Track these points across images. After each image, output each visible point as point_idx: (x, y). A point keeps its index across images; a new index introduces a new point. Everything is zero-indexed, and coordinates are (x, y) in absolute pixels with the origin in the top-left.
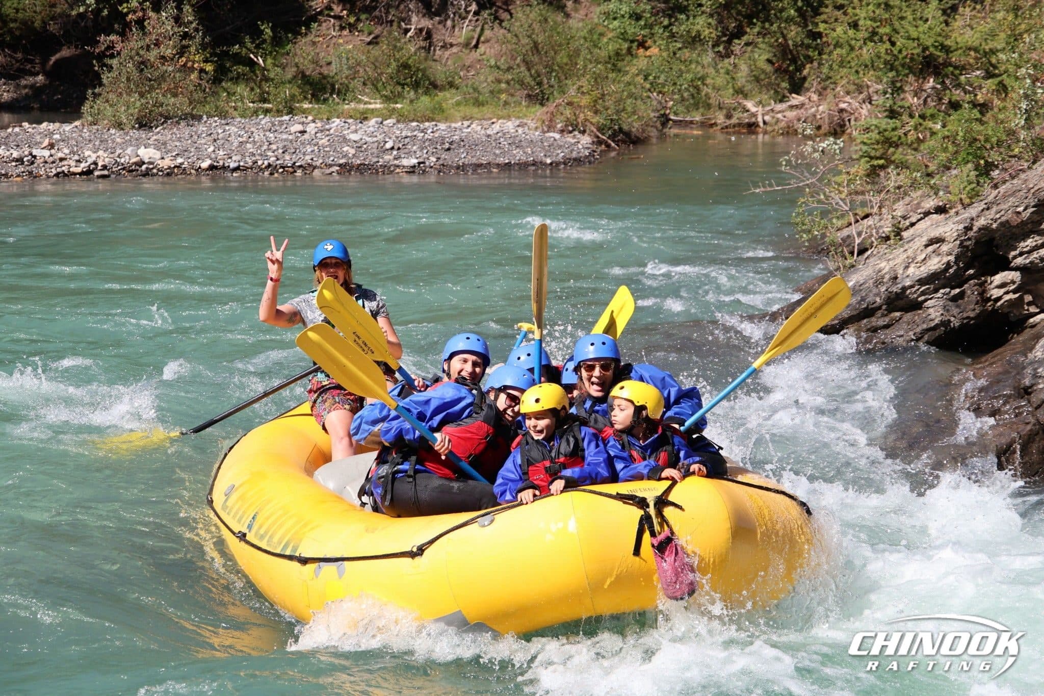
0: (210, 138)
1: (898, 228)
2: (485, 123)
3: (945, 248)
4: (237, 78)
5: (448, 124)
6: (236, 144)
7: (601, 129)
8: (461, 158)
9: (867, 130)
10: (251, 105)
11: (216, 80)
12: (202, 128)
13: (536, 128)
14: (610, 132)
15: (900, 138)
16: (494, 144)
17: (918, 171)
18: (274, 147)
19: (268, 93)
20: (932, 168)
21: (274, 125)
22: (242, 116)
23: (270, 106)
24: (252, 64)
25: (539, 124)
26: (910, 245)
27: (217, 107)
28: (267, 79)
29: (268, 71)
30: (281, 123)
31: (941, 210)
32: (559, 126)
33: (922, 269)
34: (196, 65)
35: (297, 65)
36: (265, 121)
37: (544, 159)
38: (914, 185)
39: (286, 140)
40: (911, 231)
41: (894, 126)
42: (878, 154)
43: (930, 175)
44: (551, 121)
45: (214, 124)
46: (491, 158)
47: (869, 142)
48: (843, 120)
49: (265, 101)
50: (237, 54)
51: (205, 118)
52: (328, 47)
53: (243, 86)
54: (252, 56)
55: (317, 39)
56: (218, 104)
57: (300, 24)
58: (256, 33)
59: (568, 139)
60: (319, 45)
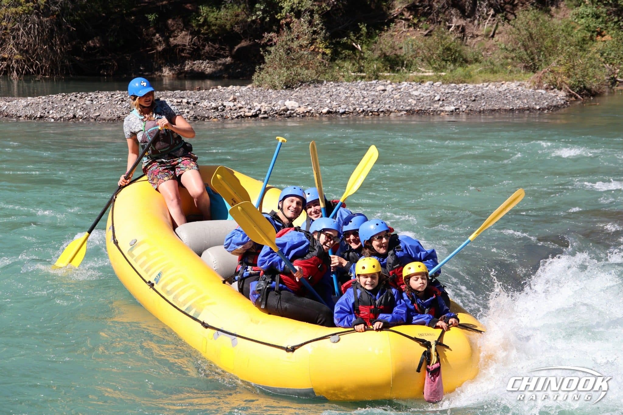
0: (327, 94)
2: (497, 84)
4: (345, 58)
5: (474, 85)
6: (343, 98)
7: (572, 87)
8: (482, 106)
10: (353, 74)
11: (333, 60)
12: (323, 88)
13: (530, 87)
14: (578, 89)
16: (503, 97)
18: (366, 100)
19: (363, 66)
21: (366, 86)
22: (348, 81)
23: (364, 74)
24: (354, 49)
25: (532, 84)
27: (332, 76)
28: (363, 58)
29: (364, 53)
30: (371, 85)
32: (545, 85)
34: (320, 50)
35: (381, 49)
36: (361, 83)
37: (535, 106)
39: (374, 95)
44: (540, 82)
45: (331, 86)
46: (501, 106)
49: (361, 71)
50: (345, 43)
51: (325, 82)
52: (400, 38)
53: (348, 63)
54: (354, 44)
55: (394, 33)
56: (334, 73)
57: (384, 24)
58: (357, 30)
59: (551, 94)
60: (395, 37)
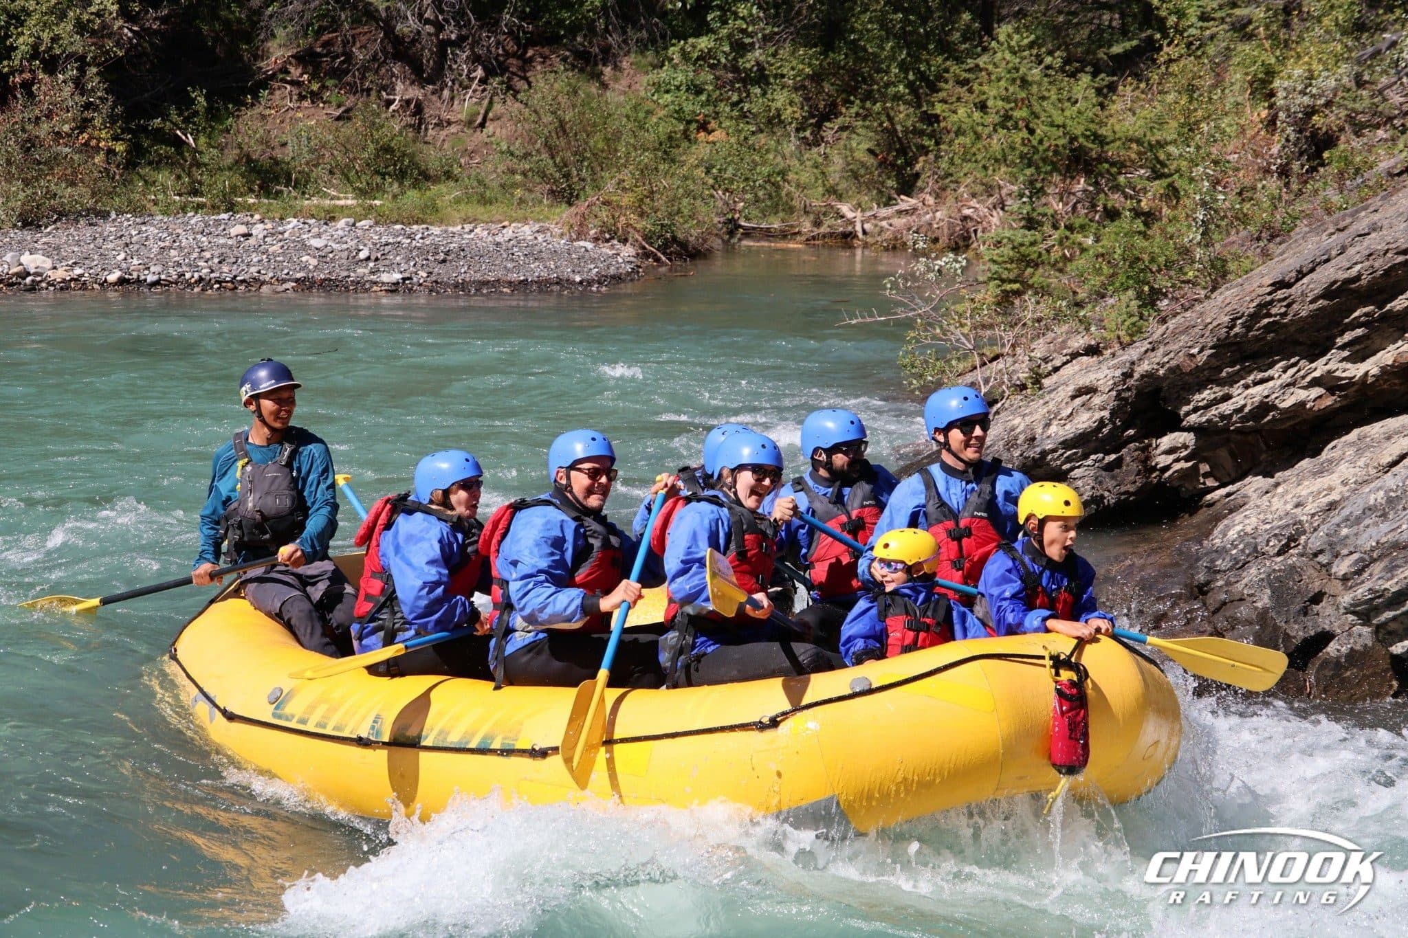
0: (118, 242)
1: (1037, 374)
2: (493, 226)
3: (1097, 400)
4: (159, 162)
5: (444, 228)
6: (155, 250)
7: (647, 238)
8: (460, 274)
9: (998, 244)
10: (177, 198)
11: (130, 164)
12: (109, 228)
13: (562, 235)
14: (660, 242)
15: (1040, 255)
16: (505, 255)
17: (1064, 299)
18: (207, 255)
19: (200, 183)
20: (1082, 295)
21: (208, 225)
22: (164, 213)
23: (204, 200)
24: (179, 144)
25: (565, 230)
26: (1052, 395)
27: (130, 202)
28: (198, 165)
29: (201, 153)
30: (218, 223)
31: (1092, 351)
32: (592, 232)
33: (1067, 427)
34: (102, 144)
35: (240, 146)
36: (196, 220)
37: (571, 275)
38: (1058, 317)
39: (223, 246)
40: (1055, 377)
41: (1032, 239)
42: (1012, 276)
43: (1079, 305)
44: (581, 225)
45: (126, 224)
46: (500, 274)
47: (1000, 259)
48: (968, 232)
49: (196, 193)
50: (159, 130)
51: (113, 215)
52: (282, 122)
53: (167, 173)
54: (178, 132)
55: (267, 112)
56: (132, 196)
57: (245, 91)
58: (185, 103)
59: (604, 250)
60: (270, 120)
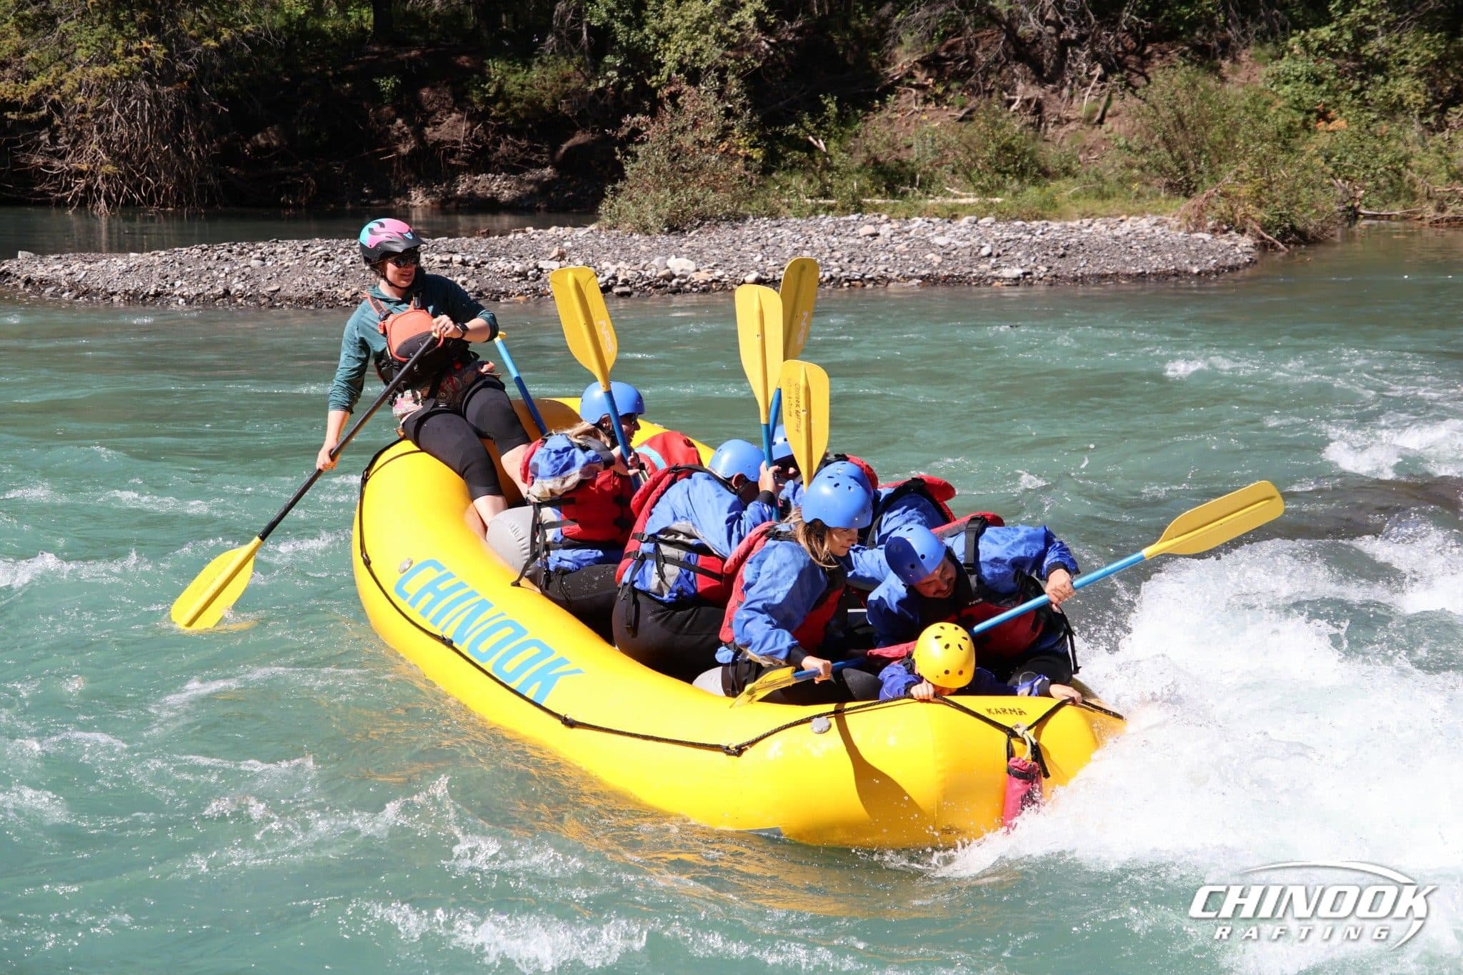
0: (756, 244)
2: (1111, 220)
4: (793, 166)
5: (1062, 223)
6: (789, 251)
7: (1265, 228)
8: (1079, 268)
10: (809, 201)
11: (766, 171)
12: (746, 231)
13: (1180, 227)
14: (1278, 232)
16: (1123, 249)
18: (838, 255)
19: (830, 185)
21: (837, 226)
22: (798, 216)
23: (833, 202)
24: (811, 148)
25: (1183, 222)
27: (766, 205)
28: (829, 168)
29: (831, 157)
30: (847, 224)
32: (1210, 224)
34: (740, 152)
35: (868, 149)
36: (827, 221)
37: (1189, 267)
39: (853, 245)
44: (1199, 217)
45: (762, 227)
46: (1117, 267)
49: (826, 195)
50: (791, 137)
51: (751, 218)
52: (908, 125)
53: (799, 177)
54: (811, 139)
55: (894, 116)
56: (769, 200)
57: (873, 96)
58: (817, 110)
59: (1222, 241)
60: (896, 123)
